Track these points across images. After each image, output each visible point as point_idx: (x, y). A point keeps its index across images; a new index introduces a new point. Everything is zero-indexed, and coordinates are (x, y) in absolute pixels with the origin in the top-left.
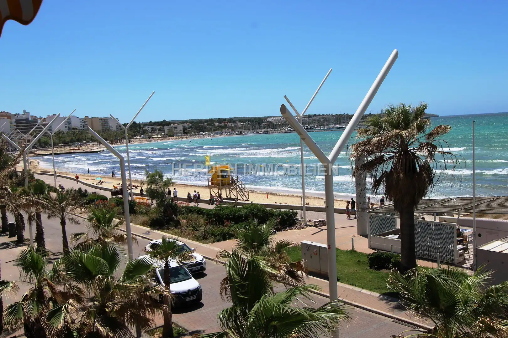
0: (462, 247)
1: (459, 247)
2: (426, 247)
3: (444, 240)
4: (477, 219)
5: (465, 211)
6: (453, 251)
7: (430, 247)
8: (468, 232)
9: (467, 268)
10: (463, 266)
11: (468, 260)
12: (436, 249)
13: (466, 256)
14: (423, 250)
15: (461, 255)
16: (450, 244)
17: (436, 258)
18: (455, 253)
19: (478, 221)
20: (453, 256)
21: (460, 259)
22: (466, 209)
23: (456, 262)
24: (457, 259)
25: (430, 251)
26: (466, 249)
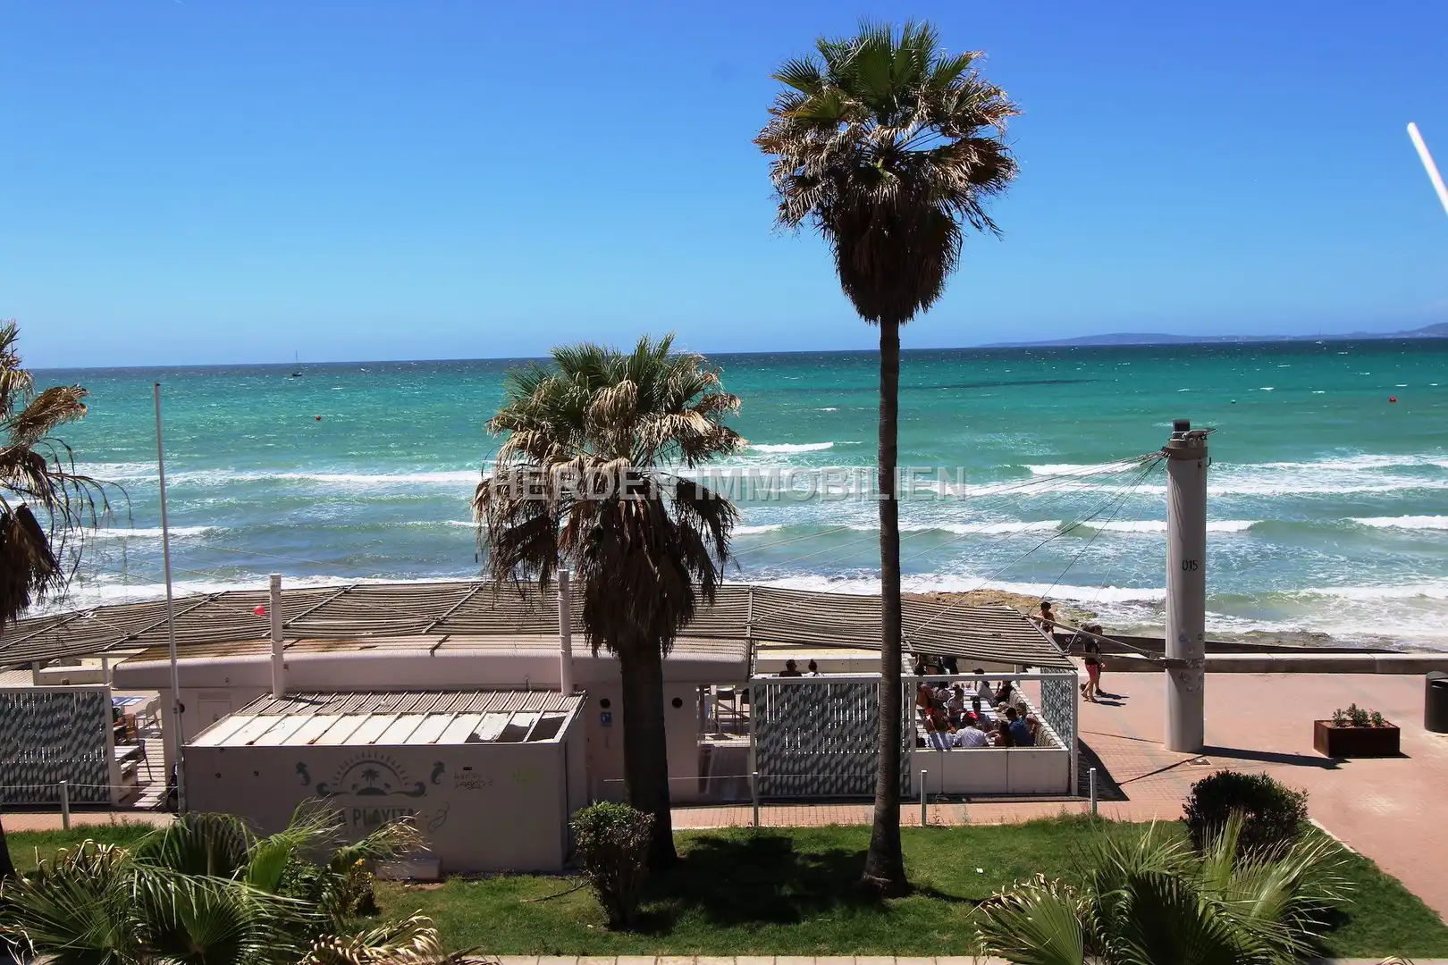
0: (129, 749)
1: (121, 751)
2: (17, 770)
3: (75, 739)
4: (181, 661)
5: (133, 643)
6: (104, 767)
7: (32, 766)
8: (136, 702)
9: (150, 810)
10: (137, 804)
11: (147, 784)
12: (50, 770)
13: (142, 776)
14: (9, 783)
15: (131, 773)
16: (92, 749)
17: (58, 797)
18: (111, 771)
19: (184, 669)
20: (105, 780)
21: (127, 787)
22: (134, 638)
23: (115, 797)
24: (117, 788)
25: (33, 781)
26: (139, 755)
